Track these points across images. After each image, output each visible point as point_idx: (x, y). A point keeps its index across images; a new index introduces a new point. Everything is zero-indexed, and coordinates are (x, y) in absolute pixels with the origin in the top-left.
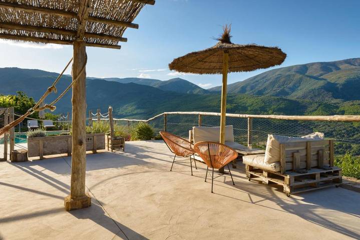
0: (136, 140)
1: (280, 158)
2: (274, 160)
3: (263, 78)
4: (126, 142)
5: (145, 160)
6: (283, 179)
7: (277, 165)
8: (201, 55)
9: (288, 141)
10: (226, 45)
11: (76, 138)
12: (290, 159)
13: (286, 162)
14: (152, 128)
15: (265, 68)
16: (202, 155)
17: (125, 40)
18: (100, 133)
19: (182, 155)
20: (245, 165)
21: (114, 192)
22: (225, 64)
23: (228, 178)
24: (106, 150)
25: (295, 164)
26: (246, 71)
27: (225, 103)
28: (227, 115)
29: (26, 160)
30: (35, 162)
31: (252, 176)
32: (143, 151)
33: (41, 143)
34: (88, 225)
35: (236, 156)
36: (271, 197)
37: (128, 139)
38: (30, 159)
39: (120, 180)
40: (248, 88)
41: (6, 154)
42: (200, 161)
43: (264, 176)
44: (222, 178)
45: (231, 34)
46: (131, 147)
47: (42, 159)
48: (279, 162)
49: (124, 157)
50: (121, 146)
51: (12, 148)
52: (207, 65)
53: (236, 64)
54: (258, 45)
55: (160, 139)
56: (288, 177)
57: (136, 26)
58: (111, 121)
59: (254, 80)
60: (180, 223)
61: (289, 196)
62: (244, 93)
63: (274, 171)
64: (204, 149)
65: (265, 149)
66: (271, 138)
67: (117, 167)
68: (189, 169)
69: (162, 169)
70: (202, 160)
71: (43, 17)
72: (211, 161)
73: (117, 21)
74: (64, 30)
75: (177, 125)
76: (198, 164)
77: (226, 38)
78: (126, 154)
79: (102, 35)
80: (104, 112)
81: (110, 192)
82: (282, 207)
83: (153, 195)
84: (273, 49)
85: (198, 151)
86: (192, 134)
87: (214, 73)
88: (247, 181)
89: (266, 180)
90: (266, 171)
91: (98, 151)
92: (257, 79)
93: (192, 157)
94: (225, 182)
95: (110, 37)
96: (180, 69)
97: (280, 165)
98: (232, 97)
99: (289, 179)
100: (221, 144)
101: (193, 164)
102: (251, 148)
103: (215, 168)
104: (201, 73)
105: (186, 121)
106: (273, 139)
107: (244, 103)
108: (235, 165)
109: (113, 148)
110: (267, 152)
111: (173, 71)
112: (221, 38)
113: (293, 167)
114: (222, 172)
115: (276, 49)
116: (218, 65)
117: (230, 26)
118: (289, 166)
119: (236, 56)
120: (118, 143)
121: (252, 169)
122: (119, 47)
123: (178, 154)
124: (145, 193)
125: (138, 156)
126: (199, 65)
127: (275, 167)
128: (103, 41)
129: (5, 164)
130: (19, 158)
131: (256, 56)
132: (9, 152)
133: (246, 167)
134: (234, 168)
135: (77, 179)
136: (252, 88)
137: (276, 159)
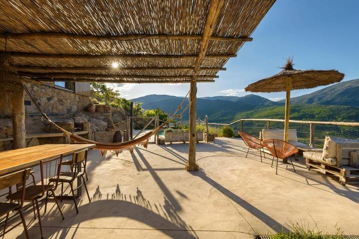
0: (222, 136)
1: (337, 154)
2: (331, 156)
3: (332, 90)
4: (216, 138)
5: (228, 149)
6: (339, 171)
7: (334, 160)
8: (269, 80)
9: (345, 142)
10: (288, 72)
11: (191, 133)
12: (347, 157)
13: (343, 159)
14: (232, 130)
15: (325, 85)
16: (269, 149)
17: (218, 77)
18: (200, 132)
19: (254, 147)
20: (305, 158)
21: (210, 165)
22: (289, 84)
23: (290, 167)
24: (204, 142)
25: (352, 161)
26: (308, 88)
27: (289, 113)
28: (290, 121)
29: (164, 144)
30: (168, 145)
31: (311, 167)
32: (226, 144)
33: (171, 135)
34: (198, 179)
35: (296, 151)
36: (326, 183)
37: (217, 136)
38: (166, 143)
39: (213, 159)
40: (316, 99)
41: (155, 140)
42: (268, 154)
43: (322, 168)
44: (285, 166)
45: (293, 63)
46: (219, 141)
47: (171, 144)
48: (335, 158)
49: (214, 146)
50: (213, 140)
51: (158, 137)
52: (273, 86)
53: (298, 84)
54: (316, 70)
55: (239, 137)
56: (344, 170)
57: (225, 69)
58: (207, 124)
59: (322, 93)
60: (253, 188)
61: (344, 185)
62: (312, 103)
63: (331, 164)
64: (271, 145)
65: (323, 148)
66: (328, 139)
67: (210, 152)
68: (260, 158)
69: (239, 156)
70: (270, 153)
71: (178, 72)
72: (276, 153)
73: (214, 68)
74: (186, 76)
75: (250, 128)
76: (266, 155)
77: (289, 67)
78: (215, 145)
79: (205, 76)
80: (202, 119)
81: (208, 165)
82: (334, 191)
83: (234, 170)
84: (330, 71)
85: (266, 146)
86: (262, 134)
87: (280, 91)
88: (307, 170)
89: (324, 171)
90: (324, 164)
91: (199, 142)
92: (324, 92)
93: (262, 150)
94: (287, 169)
95: (209, 76)
96: (253, 91)
97: (337, 160)
98: (299, 107)
99: (345, 172)
100: (285, 142)
101: (263, 155)
102: (311, 146)
103: (279, 158)
104: (269, 92)
105: (258, 126)
106: (330, 140)
107: (311, 112)
108: (297, 158)
109: (208, 141)
110: (324, 150)
111: (248, 92)
112: (285, 67)
113: (349, 163)
114: (285, 162)
115: (333, 71)
116: (283, 86)
117: (292, 57)
118: (346, 162)
119: (298, 79)
120: (211, 138)
121: (311, 161)
122: (214, 81)
123: (251, 146)
124: (229, 168)
125: (223, 146)
126: (268, 86)
127: (331, 161)
128: (205, 79)
129: (155, 145)
130: (161, 143)
131: (316, 77)
132: (156, 139)
133: (306, 160)
134: (297, 160)
135: (192, 155)
136: (320, 99)
137: (333, 155)
